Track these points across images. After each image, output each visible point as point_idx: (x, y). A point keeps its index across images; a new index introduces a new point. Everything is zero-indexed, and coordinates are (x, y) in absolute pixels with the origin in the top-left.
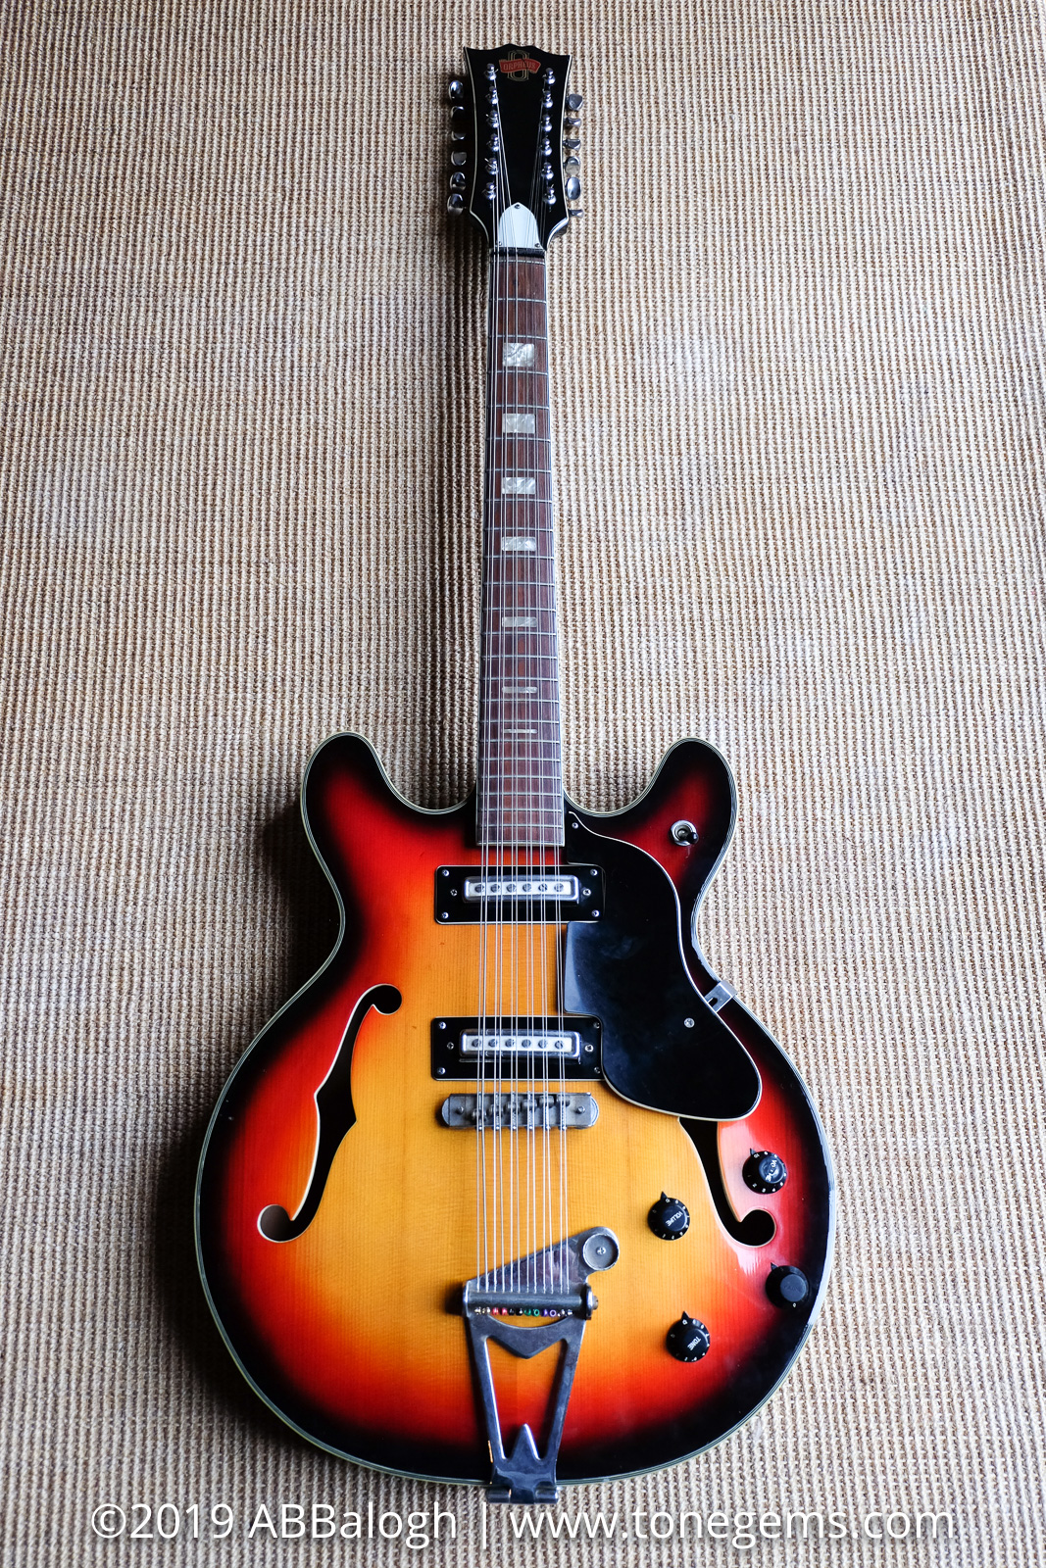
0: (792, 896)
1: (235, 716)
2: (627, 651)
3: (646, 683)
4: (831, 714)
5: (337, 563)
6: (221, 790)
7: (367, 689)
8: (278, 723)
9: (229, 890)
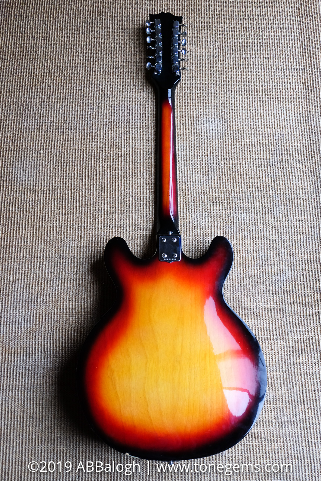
0: (239, 294)
1: (72, 238)
2: (191, 218)
3: (196, 228)
4: (252, 238)
5: (103, 190)
6: (68, 261)
7: (112, 229)
8: (85, 240)
9: (71, 291)
